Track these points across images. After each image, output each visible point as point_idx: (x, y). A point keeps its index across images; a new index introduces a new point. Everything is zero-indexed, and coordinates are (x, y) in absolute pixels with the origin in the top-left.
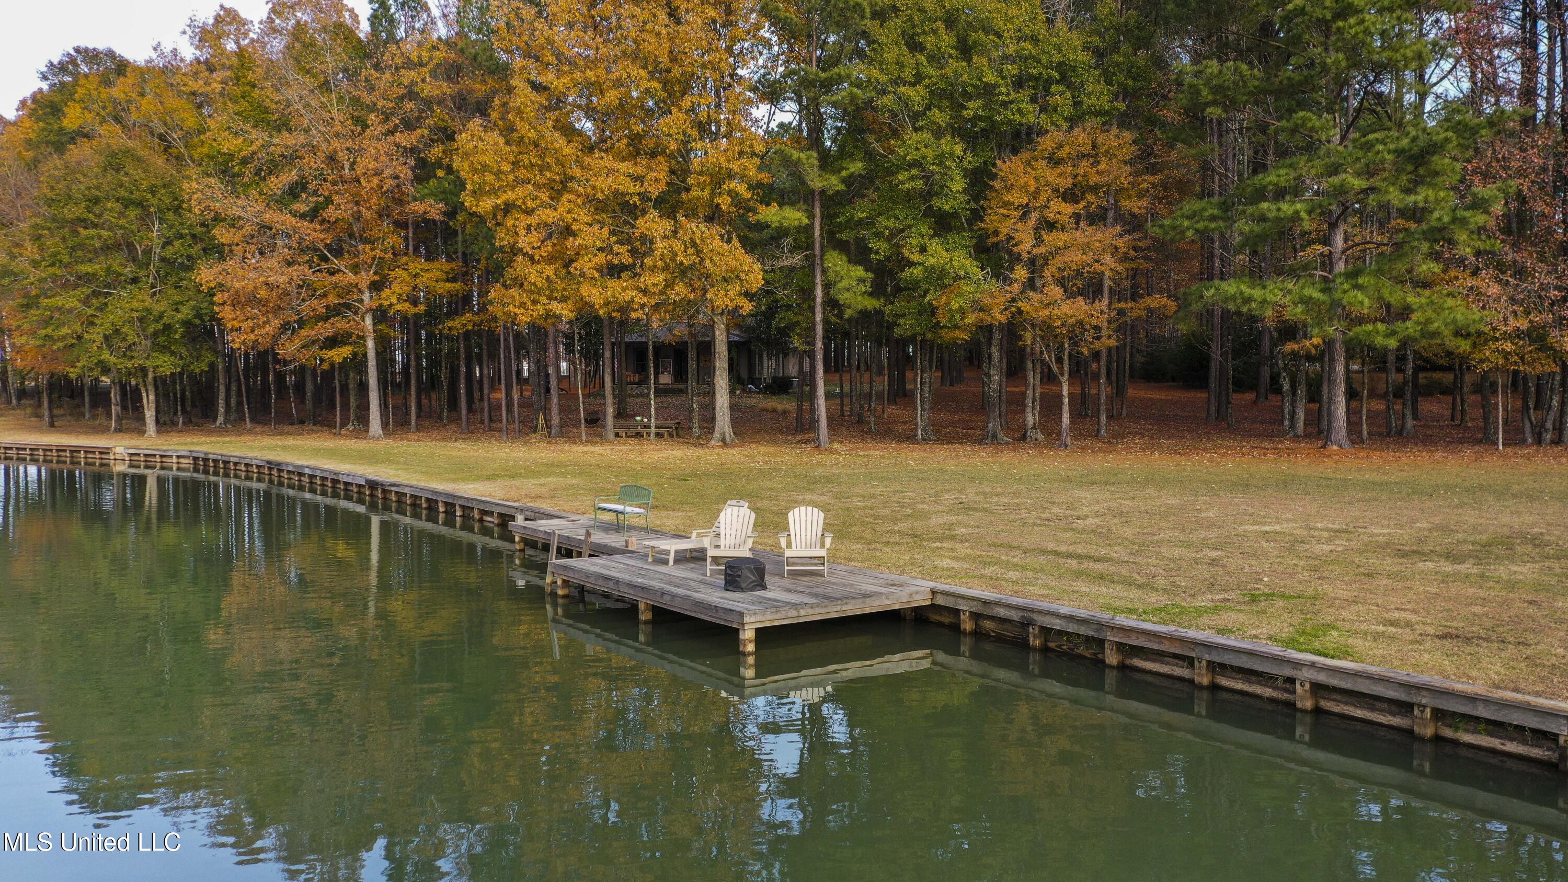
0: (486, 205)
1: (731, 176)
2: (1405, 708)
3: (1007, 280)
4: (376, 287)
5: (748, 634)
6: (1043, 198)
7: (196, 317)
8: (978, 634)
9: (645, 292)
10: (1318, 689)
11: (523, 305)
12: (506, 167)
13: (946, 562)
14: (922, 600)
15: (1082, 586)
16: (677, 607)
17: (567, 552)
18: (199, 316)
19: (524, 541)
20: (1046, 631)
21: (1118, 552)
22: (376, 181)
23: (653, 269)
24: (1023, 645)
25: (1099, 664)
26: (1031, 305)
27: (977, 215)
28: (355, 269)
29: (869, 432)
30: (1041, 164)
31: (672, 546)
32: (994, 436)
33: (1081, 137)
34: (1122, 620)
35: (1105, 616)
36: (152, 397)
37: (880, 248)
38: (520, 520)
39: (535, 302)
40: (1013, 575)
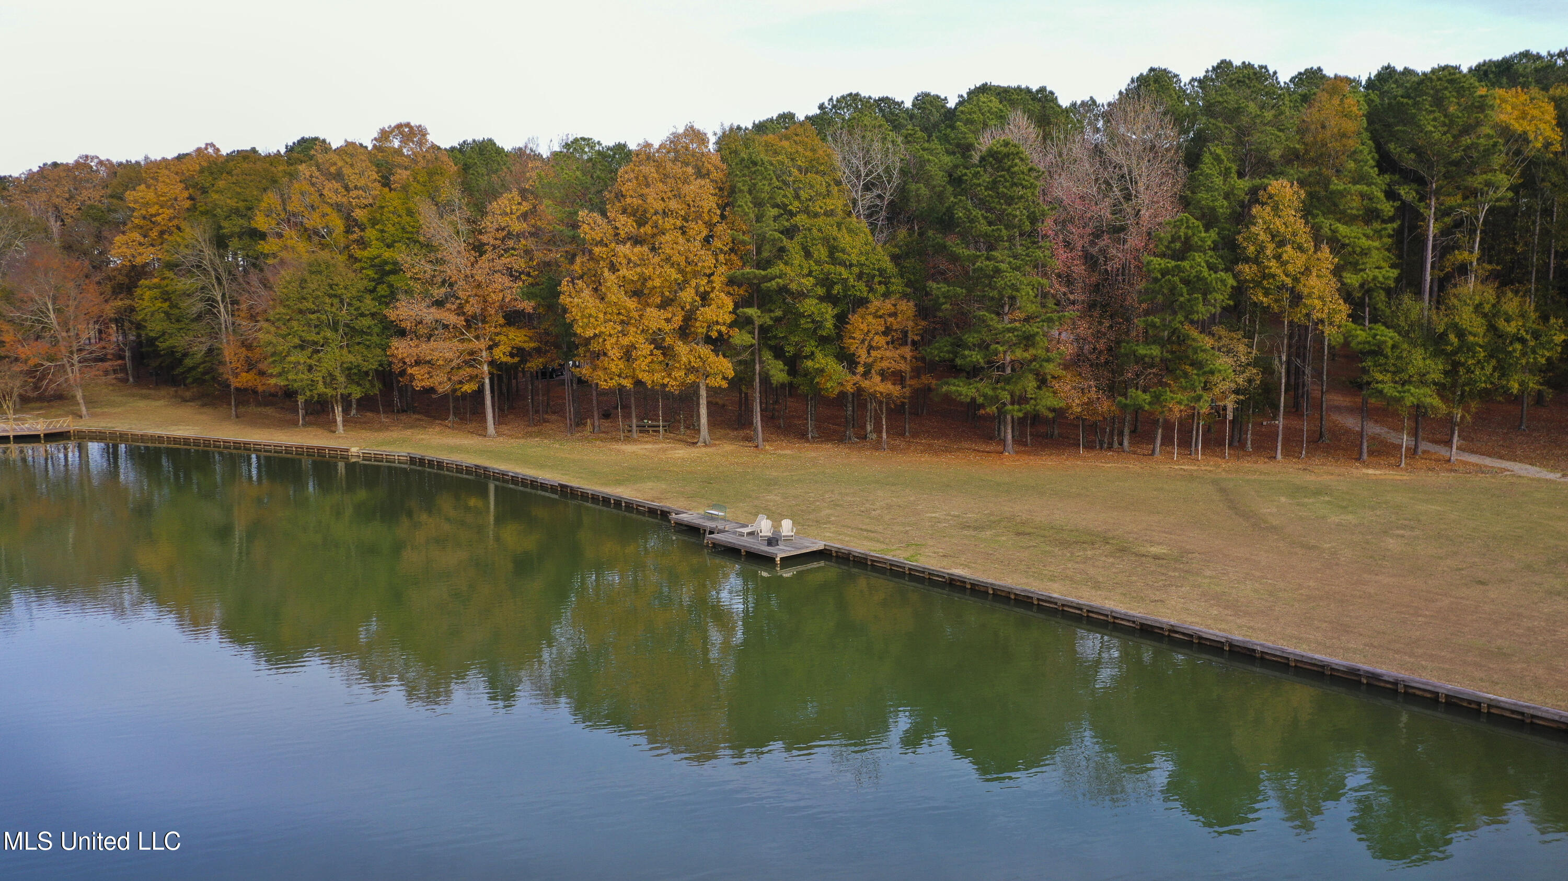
0: (589, 333)
1: (717, 323)
2: (923, 572)
3: (854, 374)
4: (490, 348)
5: (778, 559)
6: (871, 335)
7: (380, 365)
8: (837, 557)
9: (675, 379)
10: (910, 569)
11: (605, 381)
12: (601, 315)
13: (828, 534)
14: (822, 548)
15: (865, 543)
16: (752, 550)
17: (711, 533)
18: (381, 365)
19: (676, 523)
20: (854, 556)
21: (880, 528)
22: (501, 295)
23: (679, 369)
24: (848, 559)
25: (866, 564)
26: (865, 384)
27: (840, 337)
28: (477, 338)
29: (779, 427)
30: (870, 319)
31: (745, 530)
32: (850, 438)
33: (888, 306)
34: (872, 554)
35: (868, 552)
36: (340, 409)
37: (790, 350)
38: (674, 515)
39: (611, 379)
40: (847, 539)
